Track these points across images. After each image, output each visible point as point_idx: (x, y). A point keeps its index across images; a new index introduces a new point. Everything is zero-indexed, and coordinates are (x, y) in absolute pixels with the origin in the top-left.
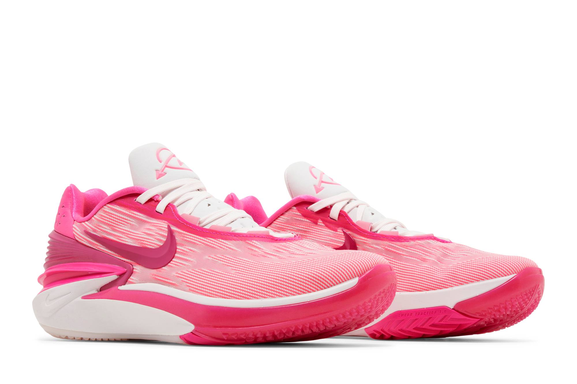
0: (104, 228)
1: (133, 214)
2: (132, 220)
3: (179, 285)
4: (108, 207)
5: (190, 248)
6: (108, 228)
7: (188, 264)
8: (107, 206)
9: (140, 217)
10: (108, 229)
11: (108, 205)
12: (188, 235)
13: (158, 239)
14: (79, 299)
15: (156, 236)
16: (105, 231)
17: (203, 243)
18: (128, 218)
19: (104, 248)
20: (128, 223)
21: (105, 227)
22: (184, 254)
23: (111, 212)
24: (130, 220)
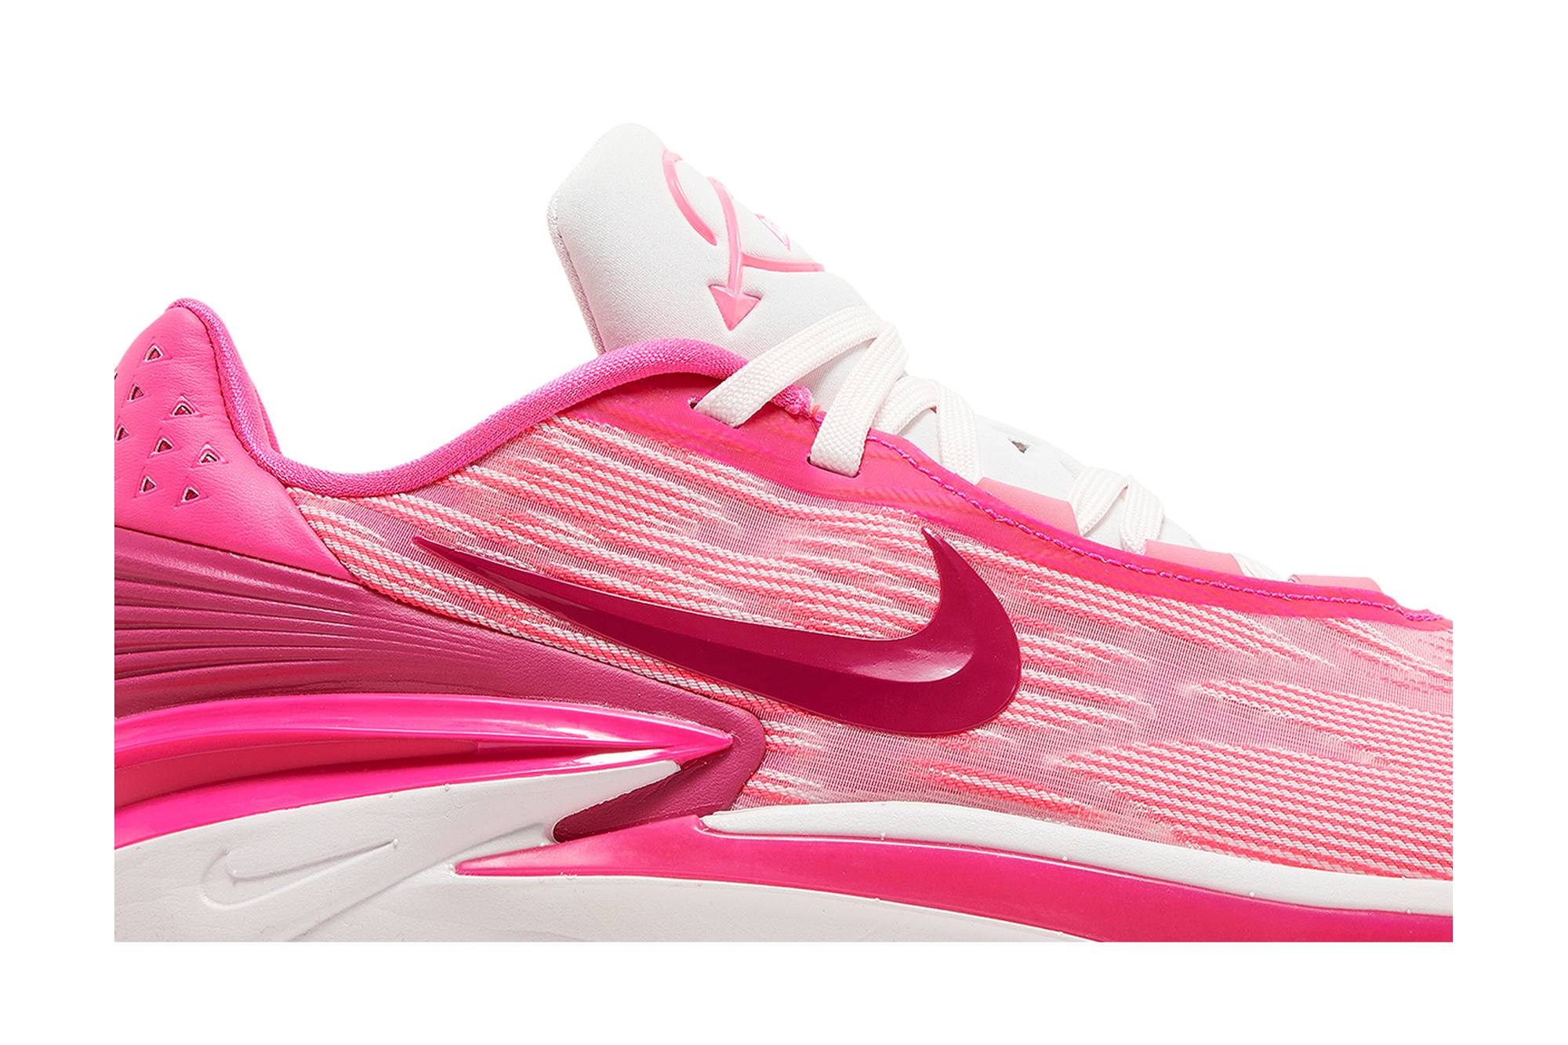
0: (557, 530)
1: (707, 469)
2: (703, 498)
3: (1101, 812)
4: (567, 429)
5: (1091, 643)
6: (581, 532)
7: (1114, 717)
8: (557, 425)
9: (744, 489)
10: (578, 538)
11: (566, 421)
12: (1060, 583)
13: (895, 597)
14: (445, 873)
15: (878, 579)
16: (564, 549)
17: (1149, 623)
18: (685, 491)
19: (563, 627)
20: (685, 513)
21: (561, 525)
22: (1071, 673)
23: (589, 455)
24: (689, 500)
